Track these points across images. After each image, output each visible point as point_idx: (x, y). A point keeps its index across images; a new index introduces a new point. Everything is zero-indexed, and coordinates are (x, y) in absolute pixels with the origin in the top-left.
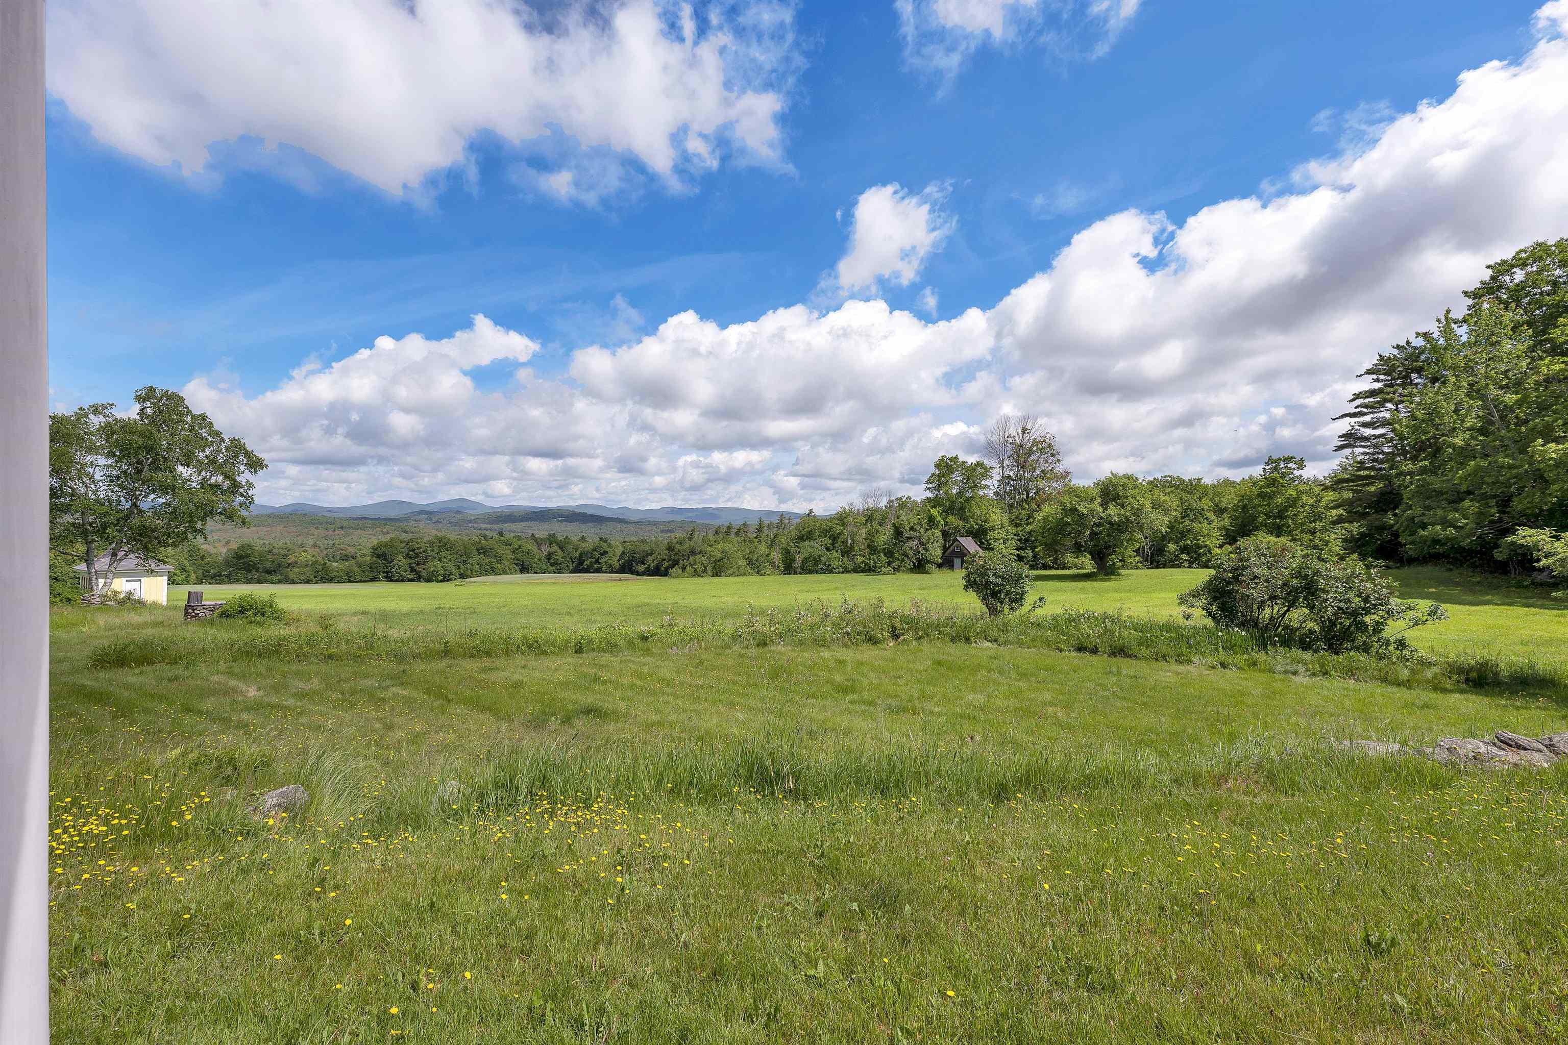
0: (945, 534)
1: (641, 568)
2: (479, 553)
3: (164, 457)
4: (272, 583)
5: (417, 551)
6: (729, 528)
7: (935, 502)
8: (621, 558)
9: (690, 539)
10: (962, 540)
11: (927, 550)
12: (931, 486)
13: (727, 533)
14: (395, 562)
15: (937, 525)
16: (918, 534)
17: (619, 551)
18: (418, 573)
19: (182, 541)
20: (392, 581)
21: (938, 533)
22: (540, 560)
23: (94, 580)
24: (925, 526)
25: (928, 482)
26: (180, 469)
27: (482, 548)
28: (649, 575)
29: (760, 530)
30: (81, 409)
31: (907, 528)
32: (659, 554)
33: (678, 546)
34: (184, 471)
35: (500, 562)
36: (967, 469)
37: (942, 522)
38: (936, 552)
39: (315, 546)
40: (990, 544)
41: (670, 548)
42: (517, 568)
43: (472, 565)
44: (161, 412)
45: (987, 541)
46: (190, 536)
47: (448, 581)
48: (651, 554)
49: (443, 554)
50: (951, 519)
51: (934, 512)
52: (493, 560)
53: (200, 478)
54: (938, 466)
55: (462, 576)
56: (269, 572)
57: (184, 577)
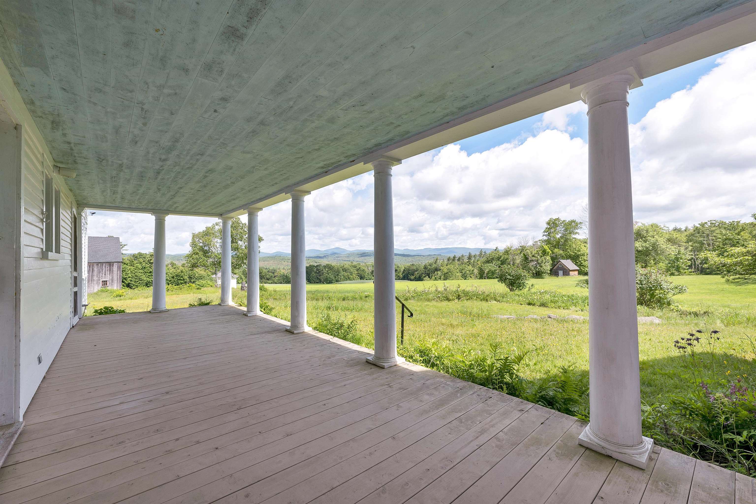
0: (553, 259)
1: (412, 277)
2: (344, 271)
3: (235, 238)
4: (269, 283)
5: (319, 270)
6: (454, 257)
7: (548, 242)
8: (403, 273)
9: (435, 263)
10: (563, 261)
11: (541, 267)
12: (546, 234)
13: (454, 260)
14: (311, 275)
15: (548, 254)
16: (536, 259)
17: (402, 270)
18: (320, 279)
19: (240, 267)
20: (311, 283)
21: (548, 258)
22: (368, 274)
23: (217, 280)
24: (541, 254)
25: (545, 232)
26: (239, 242)
27: (345, 269)
28: (416, 281)
29: (470, 258)
30: (213, 224)
31: (530, 255)
32: (420, 271)
33: (429, 267)
34: (240, 243)
35: (351, 274)
36: (565, 225)
37: (551, 252)
38: (547, 267)
39: (284, 269)
40: (582, 263)
41: (425, 268)
42: (359, 278)
43: (341, 276)
44: (234, 223)
45: (580, 261)
46: (242, 265)
47: (331, 283)
48: (417, 271)
49: (329, 272)
50: (556, 250)
51: (546, 247)
52: (349, 274)
53: (245, 245)
54: (548, 223)
55: (337, 281)
56: (268, 279)
57: (241, 281)
